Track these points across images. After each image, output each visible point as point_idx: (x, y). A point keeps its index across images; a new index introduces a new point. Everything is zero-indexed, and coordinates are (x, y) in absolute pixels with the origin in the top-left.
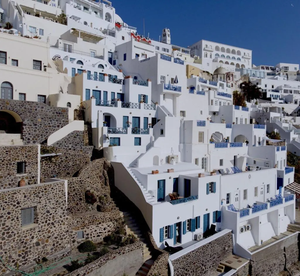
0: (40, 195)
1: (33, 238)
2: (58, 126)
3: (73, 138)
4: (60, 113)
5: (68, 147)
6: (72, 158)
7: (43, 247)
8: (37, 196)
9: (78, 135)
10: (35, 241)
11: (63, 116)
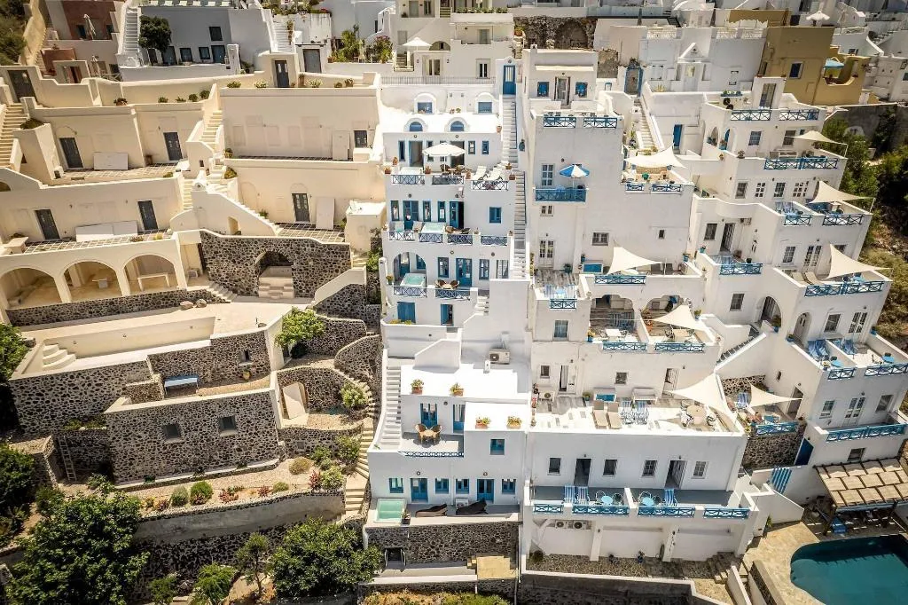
0: (238, 405)
1: (233, 444)
2: (337, 271)
3: (349, 294)
4: (337, 253)
5: (343, 306)
6: (336, 330)
7: (246, 454)
8: (234, 407)
9: (356, 291)
10: (236, 447)
11: (343, 257)
